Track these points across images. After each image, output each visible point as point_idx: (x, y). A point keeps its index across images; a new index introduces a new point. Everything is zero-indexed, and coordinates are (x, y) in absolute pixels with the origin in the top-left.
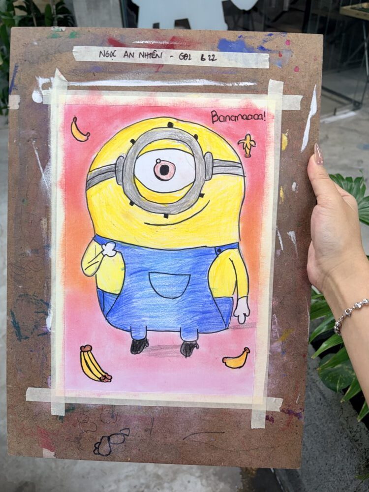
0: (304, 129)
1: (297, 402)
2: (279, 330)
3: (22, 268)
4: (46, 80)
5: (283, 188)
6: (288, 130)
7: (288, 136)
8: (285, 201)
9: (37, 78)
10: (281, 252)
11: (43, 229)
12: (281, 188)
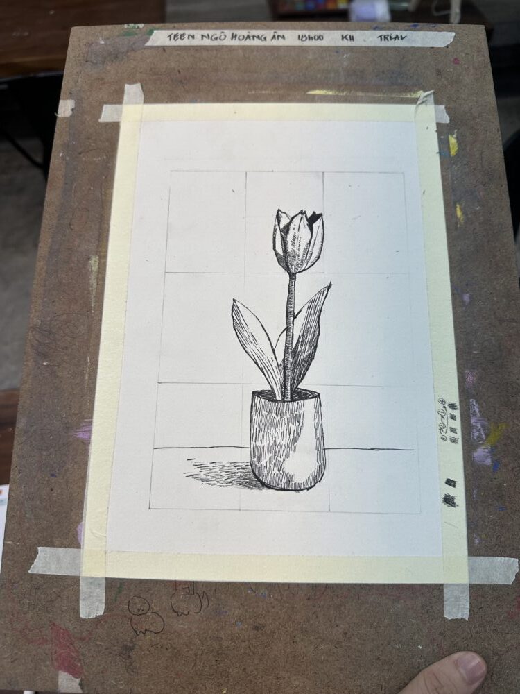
2: (483, 426)
3: (50, 332)
5: (460, 205)
7: (457, 138)
8: (465, 223)
10: (471, 297)
11: (91, 272)
12: (458, 206)
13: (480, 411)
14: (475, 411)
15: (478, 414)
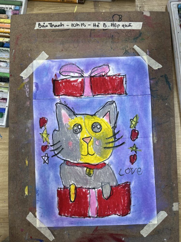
2: (25, 89)
7: (25, 194)
10: (25, 131)
11: (156, 137)
12: (27, 165)
13: (26, 93)
14: (27, 93)
15: (26, 92)
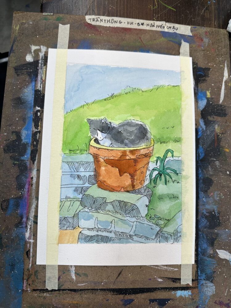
0: (221, 89)
1: (226, 294)
4: (37, 47)
6: (210, 89)
9: (30, 46)
